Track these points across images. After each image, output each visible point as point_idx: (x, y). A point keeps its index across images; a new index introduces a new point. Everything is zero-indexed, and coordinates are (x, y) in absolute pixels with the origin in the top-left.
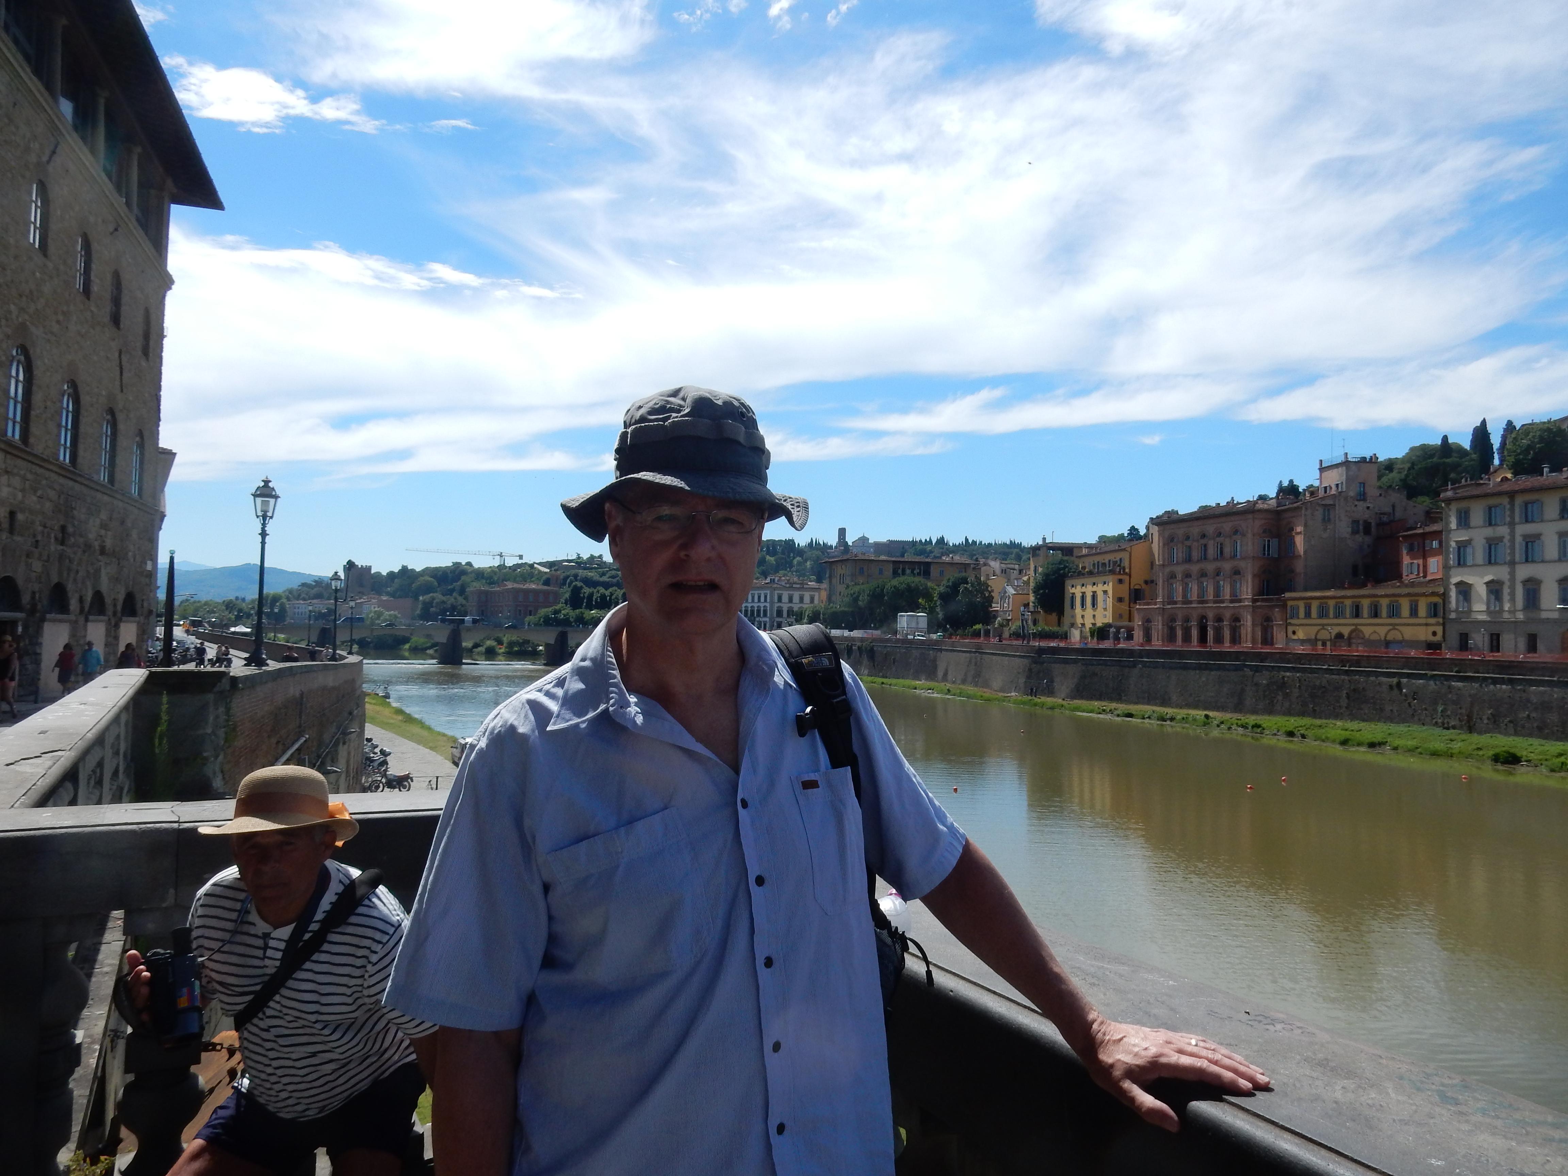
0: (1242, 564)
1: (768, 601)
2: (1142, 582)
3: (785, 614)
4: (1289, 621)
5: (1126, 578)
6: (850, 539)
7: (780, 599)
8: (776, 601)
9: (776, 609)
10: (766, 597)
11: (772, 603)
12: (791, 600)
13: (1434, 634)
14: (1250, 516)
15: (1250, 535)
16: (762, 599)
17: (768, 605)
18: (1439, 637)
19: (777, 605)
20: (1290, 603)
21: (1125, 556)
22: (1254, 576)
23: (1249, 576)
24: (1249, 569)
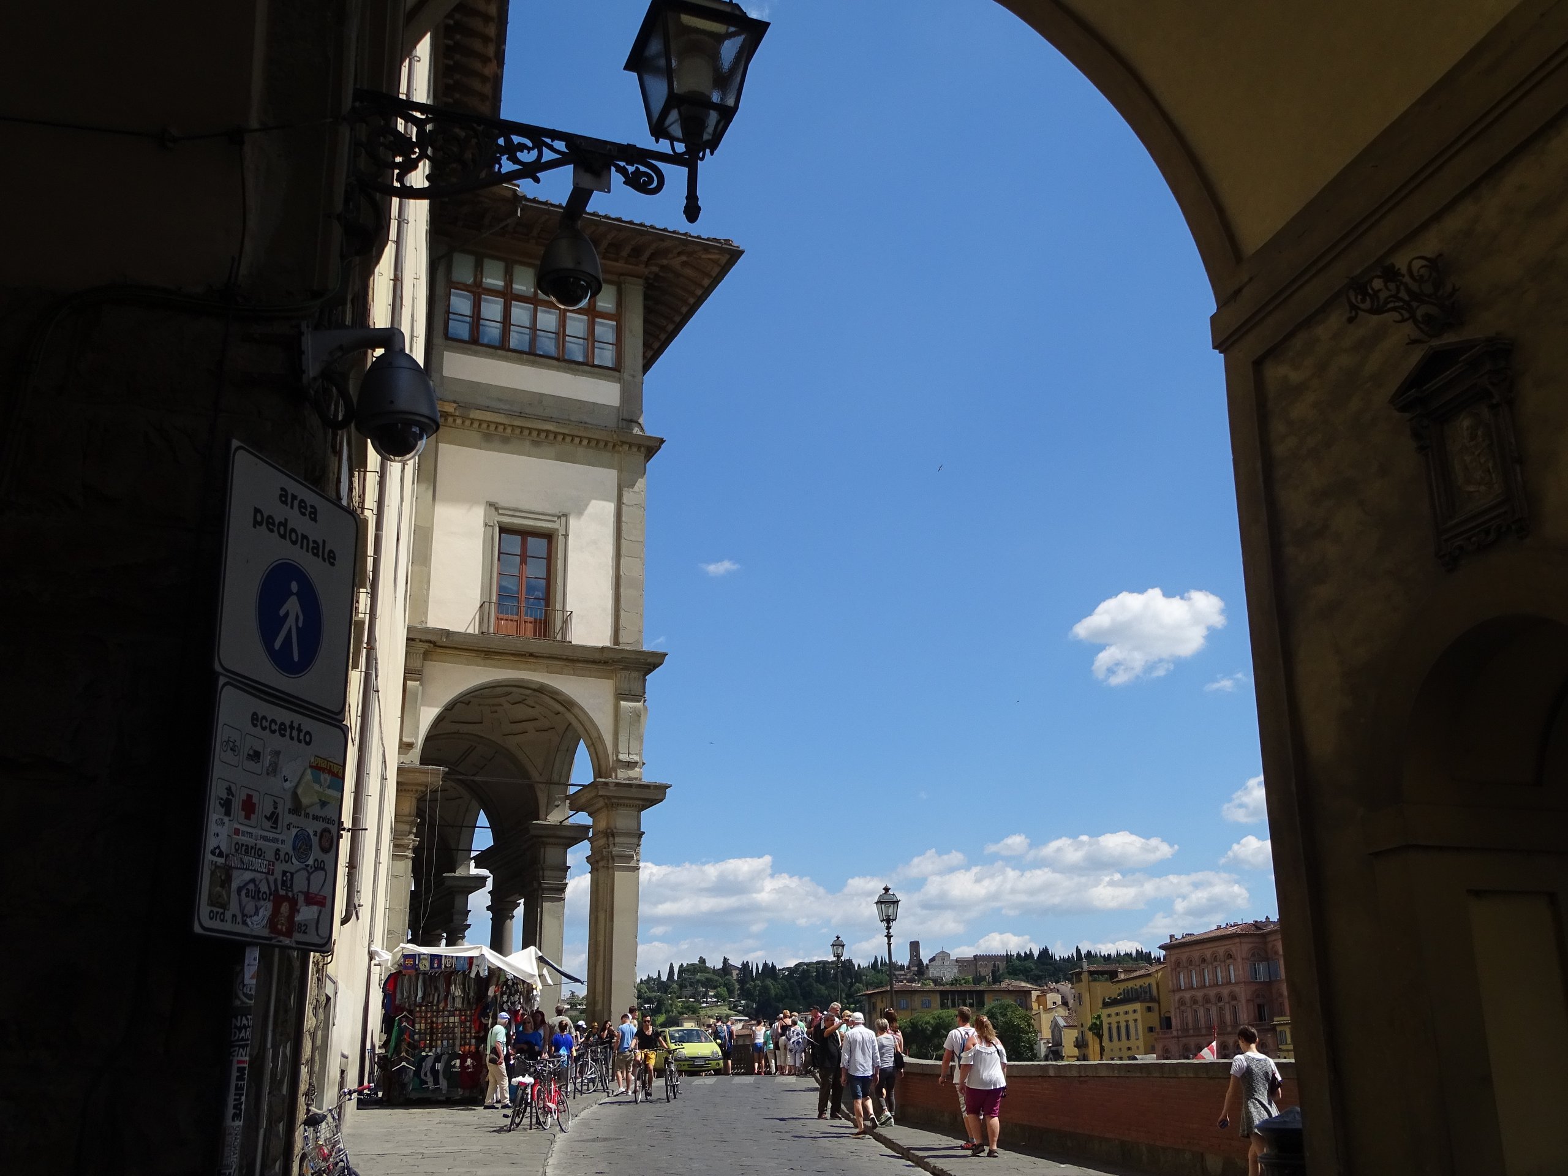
0: (1237, 989)
4: (1280, 1047)
5: (1155, 1006)
6: (925, 956)
15: (1239, 960)
20: (1279, 1029)
22: (1248, 1001)
23: (1244, 1002)
24: (1243, 993)
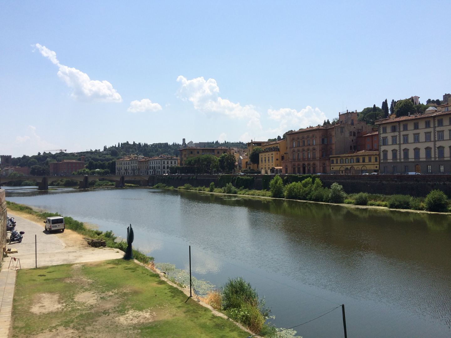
0: (316, 147)
2: (284, 154)
3: (166, 168)
4: (331, 165)
5: (278, 152)
6: (187, 142)
7: (164, 163)
9: (162, 166)
11: (161, 164)
12: (168, 163)
13: (376, 167)
14: (318, 131)
15: (317, 138)
16: (158, 163)
18: (378, 168)
20: (331, 159)
21: (278, 145)
22: (320, 150)
23: (318, 151)
24: (318, 148)
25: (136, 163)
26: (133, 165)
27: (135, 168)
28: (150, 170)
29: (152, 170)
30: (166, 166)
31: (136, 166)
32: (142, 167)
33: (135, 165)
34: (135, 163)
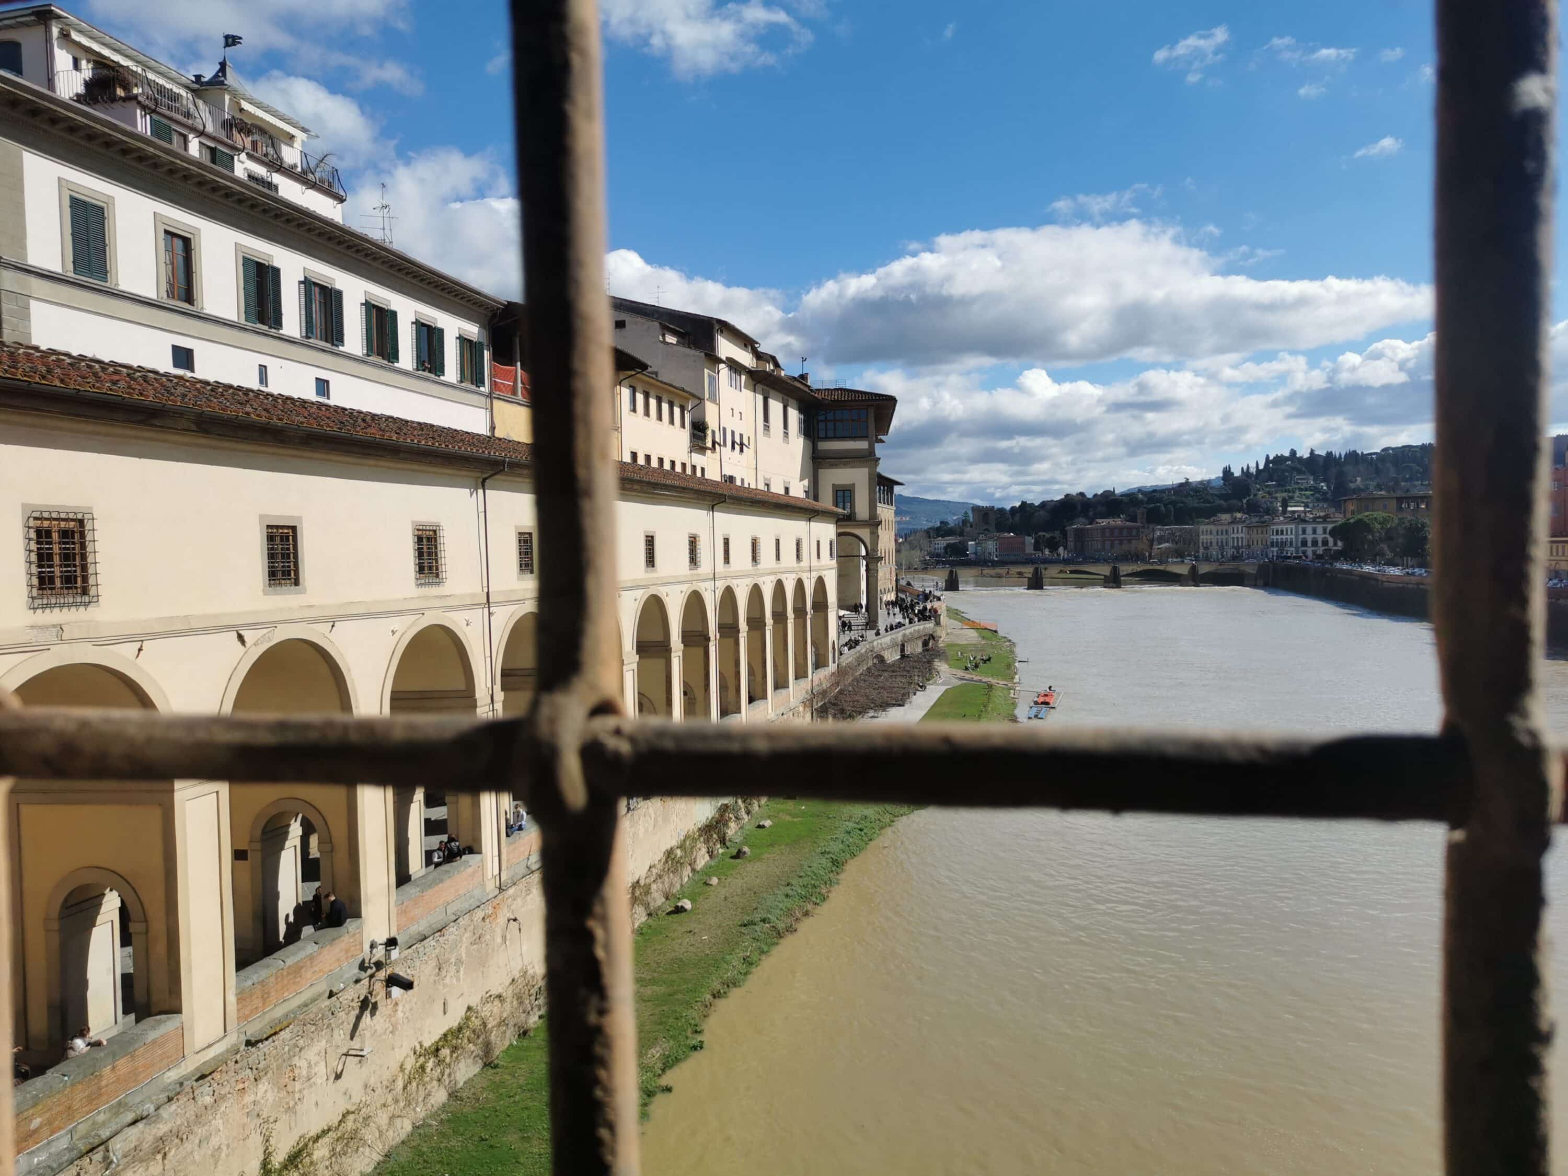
1: (1294, 533)
3: (1309, 544)
7: (1304, 532)
8: (1300, 533)
9: (1300, 540)
10: (1291, 531)
11: (1297, 535)
12: (1314, 531)
16: (1289, 533)
17: (1293, 537)
19: (1301, 537)
25: (1242, 532)
26: (1235, 536)
27: (1240, 544)
28: (1272, 549)
29: (1275, 549)
30: (1309, 539)
31: (1242, 538)
32: (1255, 543)
33: (1240, 536)
34: (1240, 530)
